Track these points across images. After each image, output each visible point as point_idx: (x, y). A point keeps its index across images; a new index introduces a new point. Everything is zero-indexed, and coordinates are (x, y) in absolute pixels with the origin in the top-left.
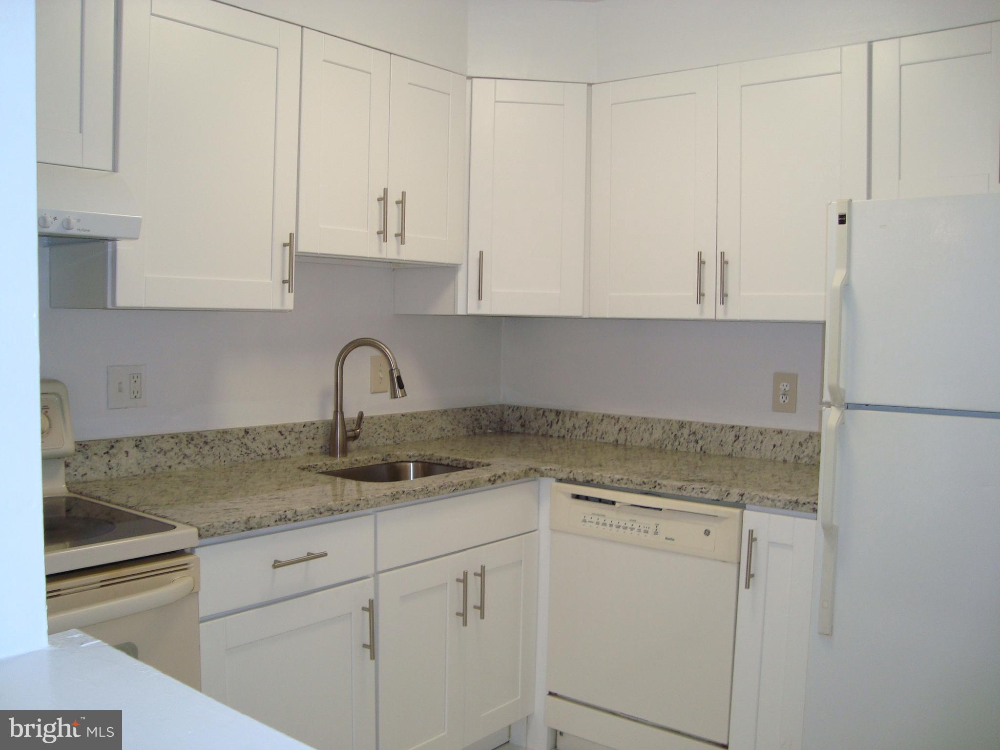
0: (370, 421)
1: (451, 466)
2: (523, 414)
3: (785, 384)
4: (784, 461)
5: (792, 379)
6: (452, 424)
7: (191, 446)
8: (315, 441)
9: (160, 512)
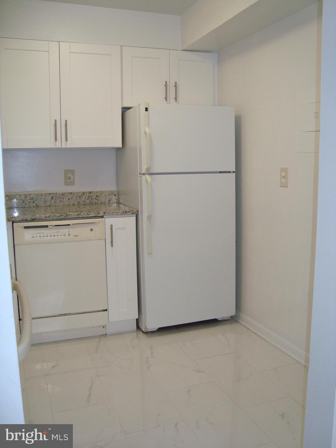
3: (70, 174)
4: (73, 204)
5: (72, 172)
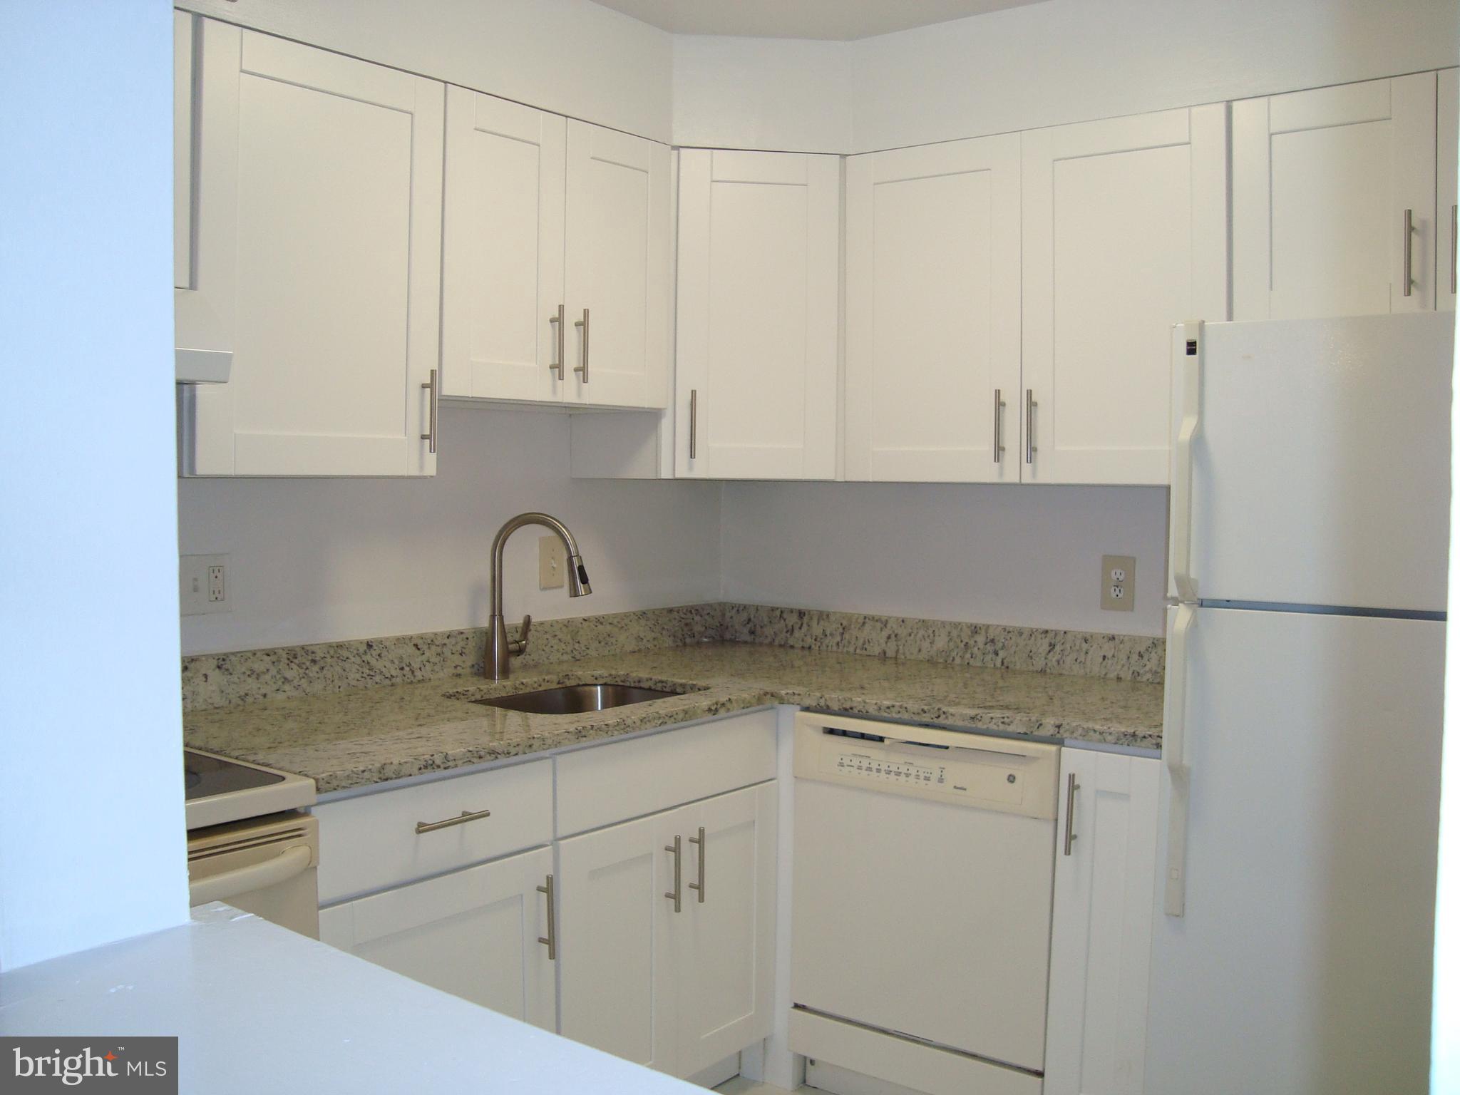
0: (539, 629)
1: (655, 690)
2: (752, 617)
3: (1118, 571)
4: (1118, 678)
5: (1128, 563)
6: (653, 631)
7: (293, 665)
8: (464, 657)
9: (260, 757)
